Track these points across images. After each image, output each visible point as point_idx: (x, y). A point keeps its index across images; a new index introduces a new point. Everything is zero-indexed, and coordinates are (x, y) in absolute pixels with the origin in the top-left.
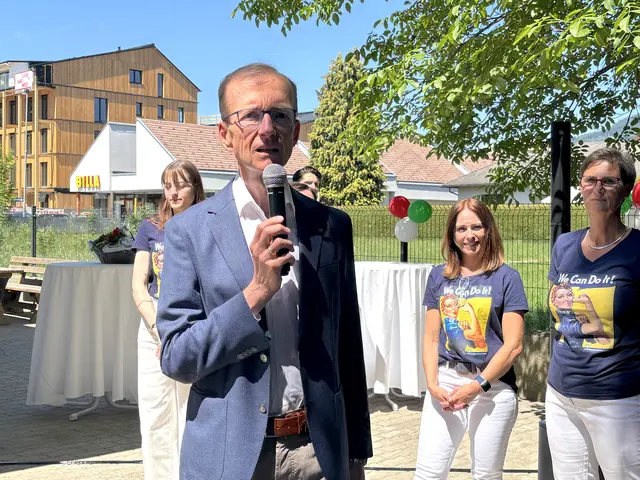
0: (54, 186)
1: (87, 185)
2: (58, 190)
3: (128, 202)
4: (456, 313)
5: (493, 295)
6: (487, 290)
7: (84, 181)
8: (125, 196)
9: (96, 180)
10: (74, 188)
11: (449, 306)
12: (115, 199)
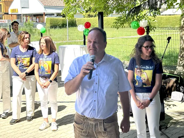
0: (4, 12)
1: (14, 12)
2: (5, 14)
3: (27, 17)
4: (43, 65)
5: (52, 60)
6: (51, 59)
7: (13, 10)
8: (26, 15)
9: (17, 10)
10: (10, 13)
11: (42, 63)
12: (23, 16)
